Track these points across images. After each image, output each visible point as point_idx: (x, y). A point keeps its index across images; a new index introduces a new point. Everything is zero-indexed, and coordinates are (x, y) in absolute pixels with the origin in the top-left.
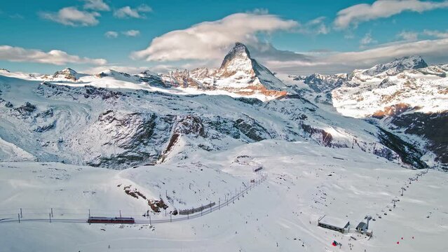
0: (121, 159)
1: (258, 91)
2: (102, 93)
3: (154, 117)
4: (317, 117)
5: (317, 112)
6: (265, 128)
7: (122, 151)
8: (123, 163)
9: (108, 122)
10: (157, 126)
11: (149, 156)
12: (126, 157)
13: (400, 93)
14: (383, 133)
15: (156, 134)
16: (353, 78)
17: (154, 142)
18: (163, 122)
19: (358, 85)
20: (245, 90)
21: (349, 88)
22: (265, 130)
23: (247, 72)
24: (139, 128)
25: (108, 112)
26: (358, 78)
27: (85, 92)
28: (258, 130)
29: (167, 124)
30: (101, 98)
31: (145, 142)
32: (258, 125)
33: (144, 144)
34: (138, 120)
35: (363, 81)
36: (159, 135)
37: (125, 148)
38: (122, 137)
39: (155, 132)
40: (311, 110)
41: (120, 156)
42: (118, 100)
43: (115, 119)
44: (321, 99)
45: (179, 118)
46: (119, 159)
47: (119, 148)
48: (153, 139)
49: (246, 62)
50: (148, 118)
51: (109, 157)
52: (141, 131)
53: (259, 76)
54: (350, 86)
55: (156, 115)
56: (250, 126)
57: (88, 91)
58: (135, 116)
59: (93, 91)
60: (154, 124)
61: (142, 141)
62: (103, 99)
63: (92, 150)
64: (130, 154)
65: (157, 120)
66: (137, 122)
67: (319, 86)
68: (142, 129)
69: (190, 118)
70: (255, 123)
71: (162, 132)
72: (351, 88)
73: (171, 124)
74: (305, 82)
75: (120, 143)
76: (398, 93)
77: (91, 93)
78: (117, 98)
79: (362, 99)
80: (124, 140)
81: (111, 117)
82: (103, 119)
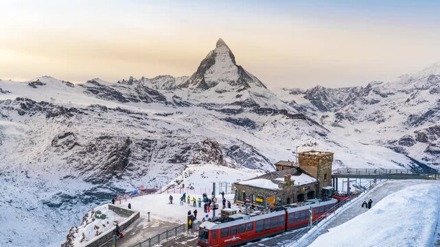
0: (89, 197)
1: (248, 109)
2: (45, 109)
3: (128, 142)
4: (330, 143)
5: (329, 136)
6: (267, 157)
7: (89, 186)
8: (91, 202)
9: (66, 148)
10: (133, 154)
11: (124, 193)
12: (95, 194)
13: (433, 112)
14: (416, 165)
15: (131, 165)
16: (371, 92)
17: (129, 175)
18: (140, 150)
19: (377, 102)
20: (232, 107)
21: (365, 106)
22: (267, 160)
23: (232, 83)
24: (112, 155)
25: (66, 135)
26: (377, 93)
27: (19, 106)
28: (258, 160)
29: (145, 151)
30: (43, 116)
31: (119, 175)
32: (258, 154)
33: (117, 177)
34: (108, 147)
35: (384, 96)
36: (136, 166)
37: (94, 183)
38: (88, 168)
39: (130, 162)
40: (321, 135)
41: (87, 193)
42: (72, 119)
43: (76, 144)
44: (328, 119)
45: (159, 143)
46: (86, 197)
47: (85, 183)
48: (128, 171)
49: (231, 70)
50: (122, 143)
51: (73, 194)
52: (114, 160)
53: (249, 89)
54: (367, 102)
55: (131, 139)
56: (248, 155)
57: (23, 106)
58: (105, 140)
59: (31, 106)
60: (129, 152)
61: (115, 174)
62: (48, 117)
63: (48, 185)
64: (101, 190)
65: (132, 146)
66: (108, 149)
67: (324, 103)
68: (115, 157)
69: (207, 143)
70: (253, 151)
71: (140, 162)
72: (368, 106)
73: (149, 151)
74: (305, 97)
75: (87, 176)
76: (430, 113)
77: (27, 109)
78: (72, 115)
79: (383, 121)
80: (92, 173)
81: (70, 142)
82: (58, 144)
